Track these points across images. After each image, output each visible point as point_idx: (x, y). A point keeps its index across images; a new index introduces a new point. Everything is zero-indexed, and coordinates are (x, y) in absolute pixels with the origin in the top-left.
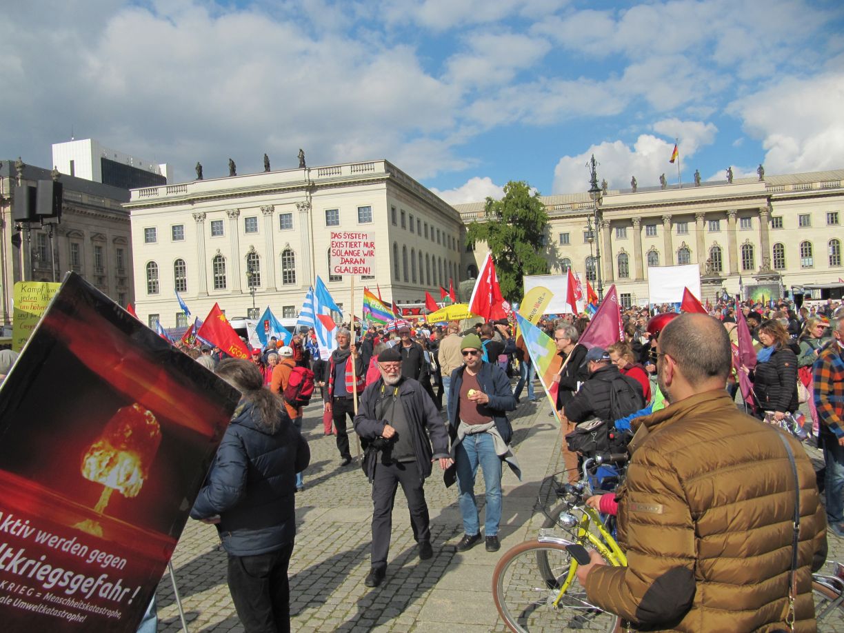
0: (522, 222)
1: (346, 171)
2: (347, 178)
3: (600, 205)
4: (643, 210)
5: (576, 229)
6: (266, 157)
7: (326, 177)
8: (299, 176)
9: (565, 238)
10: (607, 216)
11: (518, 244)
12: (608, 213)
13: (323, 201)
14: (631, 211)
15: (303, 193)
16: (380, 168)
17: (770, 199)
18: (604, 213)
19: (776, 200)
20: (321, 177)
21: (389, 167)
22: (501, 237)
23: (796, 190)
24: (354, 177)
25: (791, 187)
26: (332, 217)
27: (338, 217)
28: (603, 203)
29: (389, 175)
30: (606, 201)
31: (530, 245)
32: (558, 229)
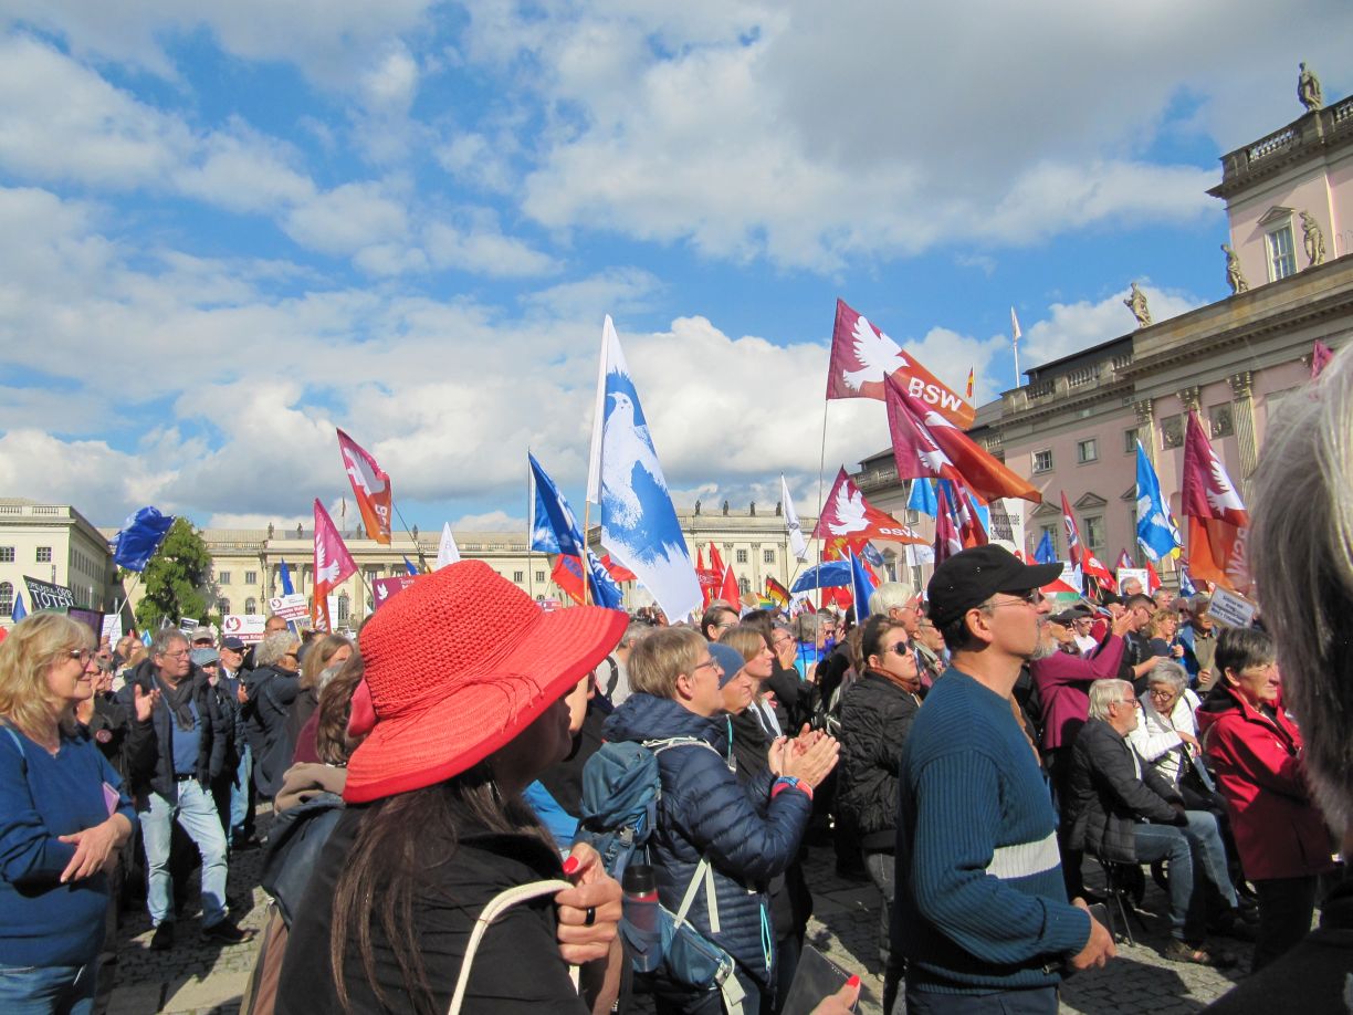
0: (183, 560)
1: (27, 512)
2: (27, 518)
3: (265, 547)
4: (307, 557)
5: (237, 569)
9: (225, 577)
10: (272, 560)
11: (176, 584)
12: (273, 557)
14: (295, 557)
16: (64, 513)
17: (422, 556)
18: (268, 557)
19: (428, 556)
21: (72, 510)
22: (162, 575)
24: (37, 518)
27: (13, 554)
28: (269, 547)
29: (73, 521)
30: (272, 544)
31: (188, 583)
32: (218, 567)
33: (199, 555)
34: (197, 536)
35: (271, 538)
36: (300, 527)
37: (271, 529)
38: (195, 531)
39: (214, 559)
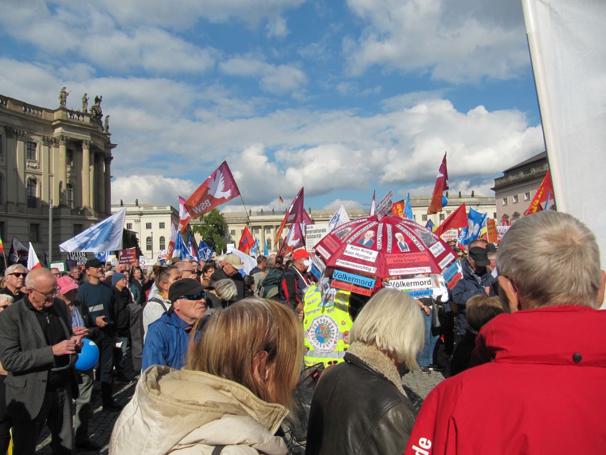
0: (217, 226)
1: (155, 209)
2: (156, 211)
3: (249, 219)
4: (265, 223)
5: (238, 229)
6: (122, 201)
7: (146, 210)
8: (136, 209)
9: (233, 232)
11: (214, 235)
12: (252, 223)
13: (145, 220)
14: (261, 223)
15: (137, 216)
16: (168, 208)
18: (250, 223)
20: (145, 210)
21: (172, 208)
22: (208, 232)
23: (323, 218)
24: (159, 211)
25: (321, 216)
26: (149, 226)
27: (151, 226)
28: (250, 219)
29: (172, 212)
30: (251, 218)
31: (219, 235)
32: (231, 228)
33: (222, 224)
34: (221, 215)
35: (250, 215)
36: (262, 210)
37: (250, 212)
38: (220, 213)
39: (228, 225)
